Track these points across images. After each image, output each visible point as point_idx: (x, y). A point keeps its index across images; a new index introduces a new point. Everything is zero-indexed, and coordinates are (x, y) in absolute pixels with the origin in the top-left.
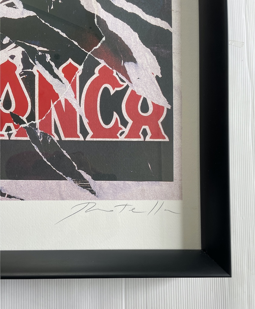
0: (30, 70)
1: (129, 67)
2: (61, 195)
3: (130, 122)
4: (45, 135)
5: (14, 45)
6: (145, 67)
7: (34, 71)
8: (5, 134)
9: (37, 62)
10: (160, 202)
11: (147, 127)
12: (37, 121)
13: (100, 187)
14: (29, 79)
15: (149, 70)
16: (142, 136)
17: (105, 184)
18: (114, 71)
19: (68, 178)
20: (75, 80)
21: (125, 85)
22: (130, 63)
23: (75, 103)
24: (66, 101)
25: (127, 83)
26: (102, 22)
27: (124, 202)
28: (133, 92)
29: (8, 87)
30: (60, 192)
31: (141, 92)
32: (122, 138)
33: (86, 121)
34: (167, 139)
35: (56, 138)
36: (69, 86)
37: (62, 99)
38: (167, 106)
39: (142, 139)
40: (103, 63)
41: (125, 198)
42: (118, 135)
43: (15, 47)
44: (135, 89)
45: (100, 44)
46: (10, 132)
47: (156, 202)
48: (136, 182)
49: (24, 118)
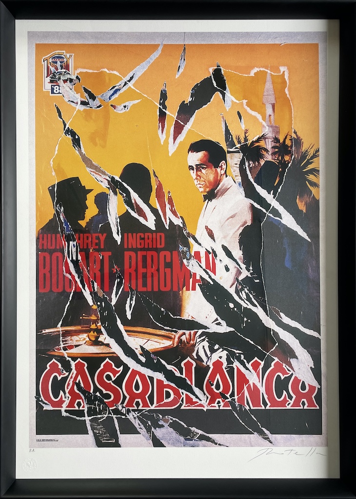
0: (231, 365)
1: (293, 361)
2: (251, 443)
3: (294, 397)
4: (240, 406)
5: (221, 350)
6: (303, 361)
7: (234, 366)
8: (217, 405)
9: (235, 360)
10: (314, 448)
11: (305, 400)
12: (236, 397)
13: (275, 438)
14: (231, 371)
15: (306, 364)
16: (301, 405)
17: (279, 437)
18: (284, 364)
19: (255, 433)
20: (259, 371)
21: (291, 373)
22: (294, 359)
23: (259, 385)
24: (254, 384)
25: (292, 371)
26: (276, 334)
27: (291, 448)
28: (296, 377)
29: (218, 376)
30: (250, 442)
31: (301, 377)
32: (289, 407)
33: (266, 397)
34: (318, 408)
35: (247, 408)
36: (255, 374)
37: (251, 383)
38: (318, 386)
39: (302, 408)
40: (276, 360)
41: (291, 446)
42: (286, 405)
43: (222, 351)
44: (297, 376)
45: (274, 348)
46: (220, 404)
47: (311, 448)
48: (298, 435)
49: (228, 396)
